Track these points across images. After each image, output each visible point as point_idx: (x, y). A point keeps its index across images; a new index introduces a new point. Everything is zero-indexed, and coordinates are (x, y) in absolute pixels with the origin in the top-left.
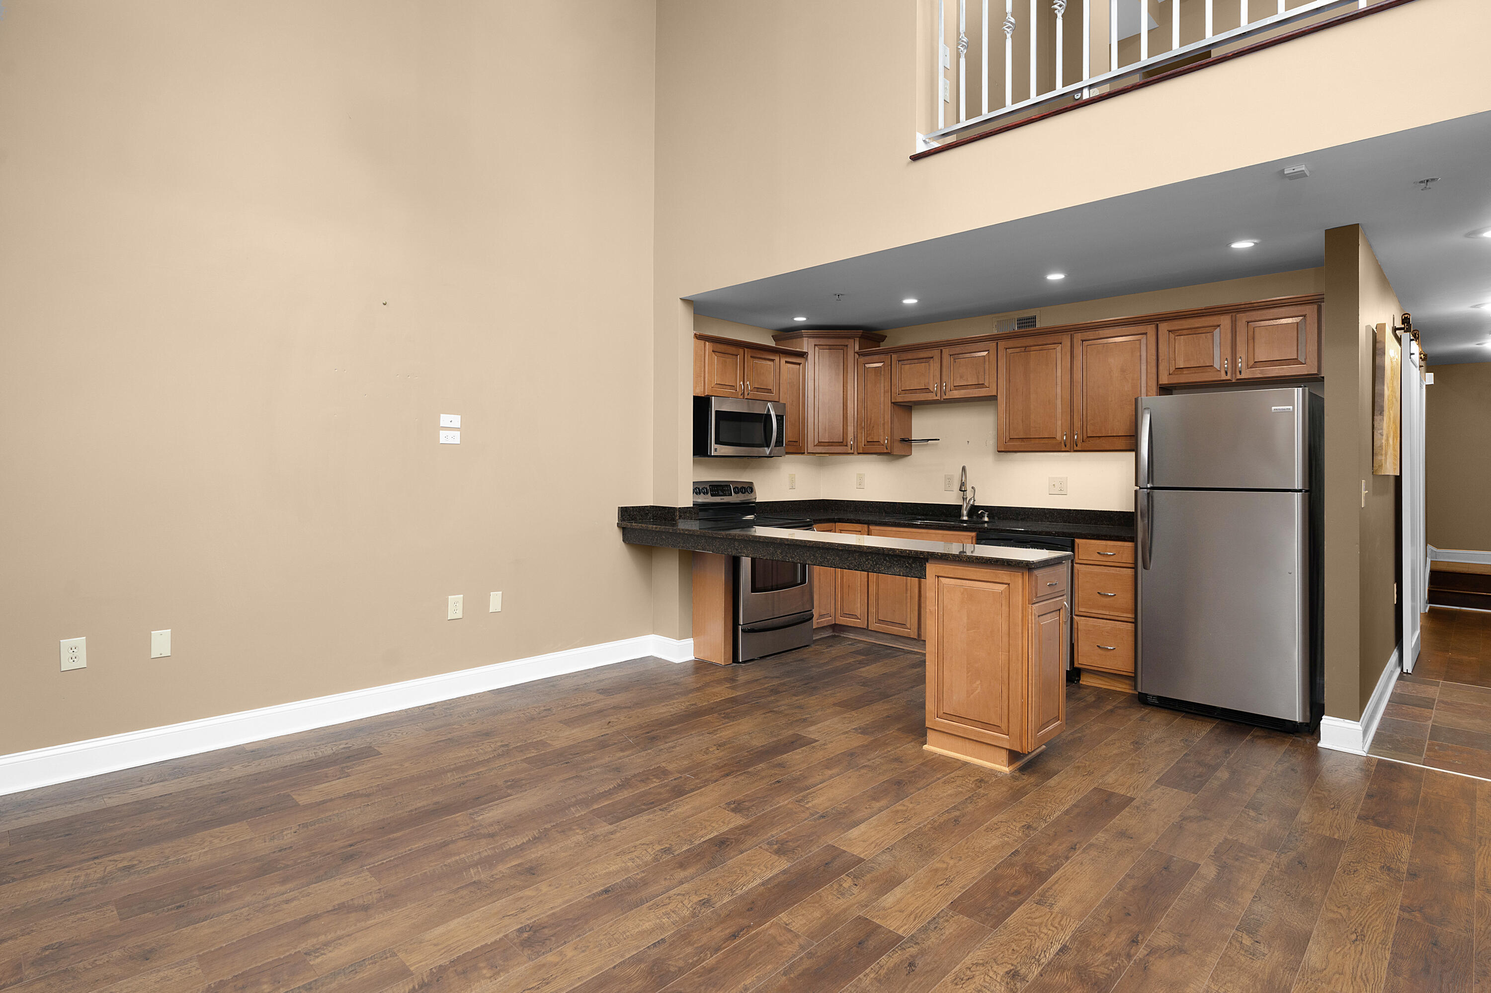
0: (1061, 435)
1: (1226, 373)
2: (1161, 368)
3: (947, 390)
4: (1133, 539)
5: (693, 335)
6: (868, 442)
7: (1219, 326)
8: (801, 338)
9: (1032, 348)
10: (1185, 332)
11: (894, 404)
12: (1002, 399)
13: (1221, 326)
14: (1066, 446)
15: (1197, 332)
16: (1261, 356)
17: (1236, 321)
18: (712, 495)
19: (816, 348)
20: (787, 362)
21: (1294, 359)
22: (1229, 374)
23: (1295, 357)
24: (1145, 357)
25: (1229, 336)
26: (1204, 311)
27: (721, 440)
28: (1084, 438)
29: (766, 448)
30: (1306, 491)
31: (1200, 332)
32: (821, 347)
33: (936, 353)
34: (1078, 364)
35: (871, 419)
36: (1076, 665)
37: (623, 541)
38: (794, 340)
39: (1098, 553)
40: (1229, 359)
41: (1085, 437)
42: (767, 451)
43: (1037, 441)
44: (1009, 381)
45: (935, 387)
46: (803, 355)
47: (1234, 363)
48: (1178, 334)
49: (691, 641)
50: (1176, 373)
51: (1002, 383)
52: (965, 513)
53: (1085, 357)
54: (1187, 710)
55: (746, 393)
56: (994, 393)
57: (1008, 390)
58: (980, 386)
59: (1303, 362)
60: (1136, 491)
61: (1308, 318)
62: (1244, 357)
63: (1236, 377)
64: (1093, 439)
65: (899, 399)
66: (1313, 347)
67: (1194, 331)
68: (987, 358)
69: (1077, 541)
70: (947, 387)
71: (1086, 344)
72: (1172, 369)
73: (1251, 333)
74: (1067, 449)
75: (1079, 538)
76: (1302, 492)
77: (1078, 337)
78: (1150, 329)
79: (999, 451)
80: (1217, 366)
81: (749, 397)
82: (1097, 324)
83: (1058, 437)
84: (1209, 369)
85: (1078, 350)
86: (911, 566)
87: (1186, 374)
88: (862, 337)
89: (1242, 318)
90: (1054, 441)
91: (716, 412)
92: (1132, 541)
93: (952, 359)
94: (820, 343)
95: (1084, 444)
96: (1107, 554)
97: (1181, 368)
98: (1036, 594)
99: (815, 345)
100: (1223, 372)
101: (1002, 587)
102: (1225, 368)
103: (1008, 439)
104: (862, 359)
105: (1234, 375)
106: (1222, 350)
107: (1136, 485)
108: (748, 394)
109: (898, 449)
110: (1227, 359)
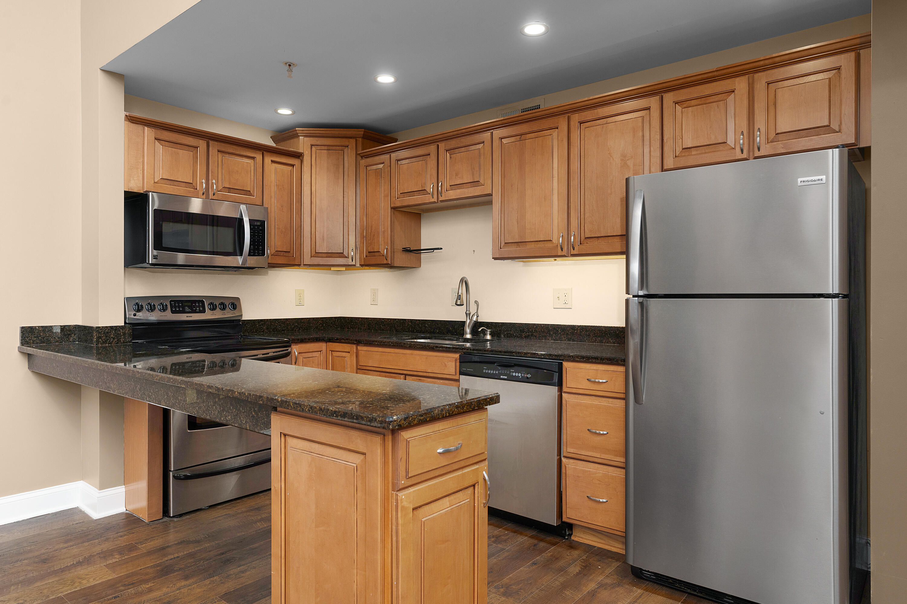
0: (558, 239)
1: (742, 151)
2: (665, 149)
3: (443, 191)
4: (622, 362)
5: (124, 116)
6: (369, 252)
7: (734, 91)
8: (297, 137)
9: (528, 135)
10: (693, 102)
11: (394, 209)
12: (496, 199)
13: (736, 92)
14: (562, 250)
15: (708, 101)
16: (784, 125)
17: (753, 83)
18: (173, 312)
19: (314, 148)
20: (273, 162)
21: (824, 126)
22: (745, 151)
23: (826, 123)
24: (648, 137)
25: (746, 102)
26: (715, 73)
27: (163, 246)
28: (582, 241)
29: (239, 257)
30: (845, 296)
31: (712, 100)
32: (319, 147)
33: (432, 148)
34: (575, 151)
35: (372, 227)
36: (564, 519)
37: (29, 368)
38: (292, 140)
39: (588, 379)
40: (745, 133)
41: (583, 238)
42: (239, 260)
43: (533, 245)
44: (503, 176)
45: (430, 188)
46: (298, 156)
47: (751, 136)
48: (685, 106)
49: (121, 490)
50: (683, 154)
51: (497, 179)
52: (468, 331)
53: (582, 142)
54: (689, 591)
55: (211, 193)
56: (489, 192)
57: (503, 187)
58: (475, 183)
59: (837, 130)
60: (627, 301)
61: (843, 71)
62: (763, 130)
63: (753, 154)
64: (591, 240)
65: (398, 204)
66: (849, 109)
67: (704, 99)
68: (482, 151)
69: (566, 364)
70: (443, 187)
71: (584, 127)
72: (679, 150)
73: (772, 97)
74: (563, 254)
75: (568, 361)
76: (838, 297)
77: (576, 118)
78: (653, 102)
79: (495, 259)
80: (731, 141)
81: (214, 197)
82: (597, 100)
83: (555, 241)
84: (721, 147)
85: (575, 135)
86: (258, 415)
87: (695, 155)
88: (364, 137)
89: (762, 79)
90: (549, 245)
91: (156, 211)
92: (624, 365)
93: (448, 155)
94: (318, 143)
95: (581, 246)
96: (599, 382)
97: (689, 148)
98: (407, 472)
99: (312, 145)
100: (738, 150)
101: (357, 459)
102: (740, 145)
103: (503, 244)
104: (363, 162)
105: (751, 153)
106: (737, 122)
107: (628, 292)
108: (214, 194)
109: (400, 259)
110: (742, 133)
